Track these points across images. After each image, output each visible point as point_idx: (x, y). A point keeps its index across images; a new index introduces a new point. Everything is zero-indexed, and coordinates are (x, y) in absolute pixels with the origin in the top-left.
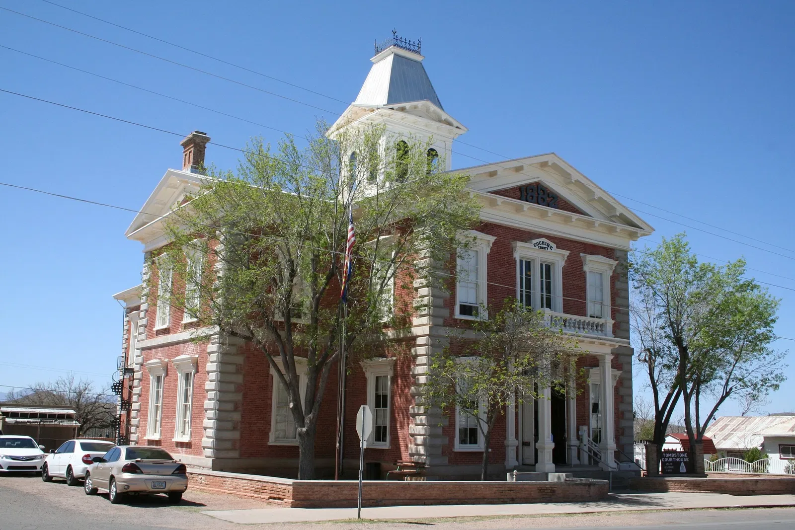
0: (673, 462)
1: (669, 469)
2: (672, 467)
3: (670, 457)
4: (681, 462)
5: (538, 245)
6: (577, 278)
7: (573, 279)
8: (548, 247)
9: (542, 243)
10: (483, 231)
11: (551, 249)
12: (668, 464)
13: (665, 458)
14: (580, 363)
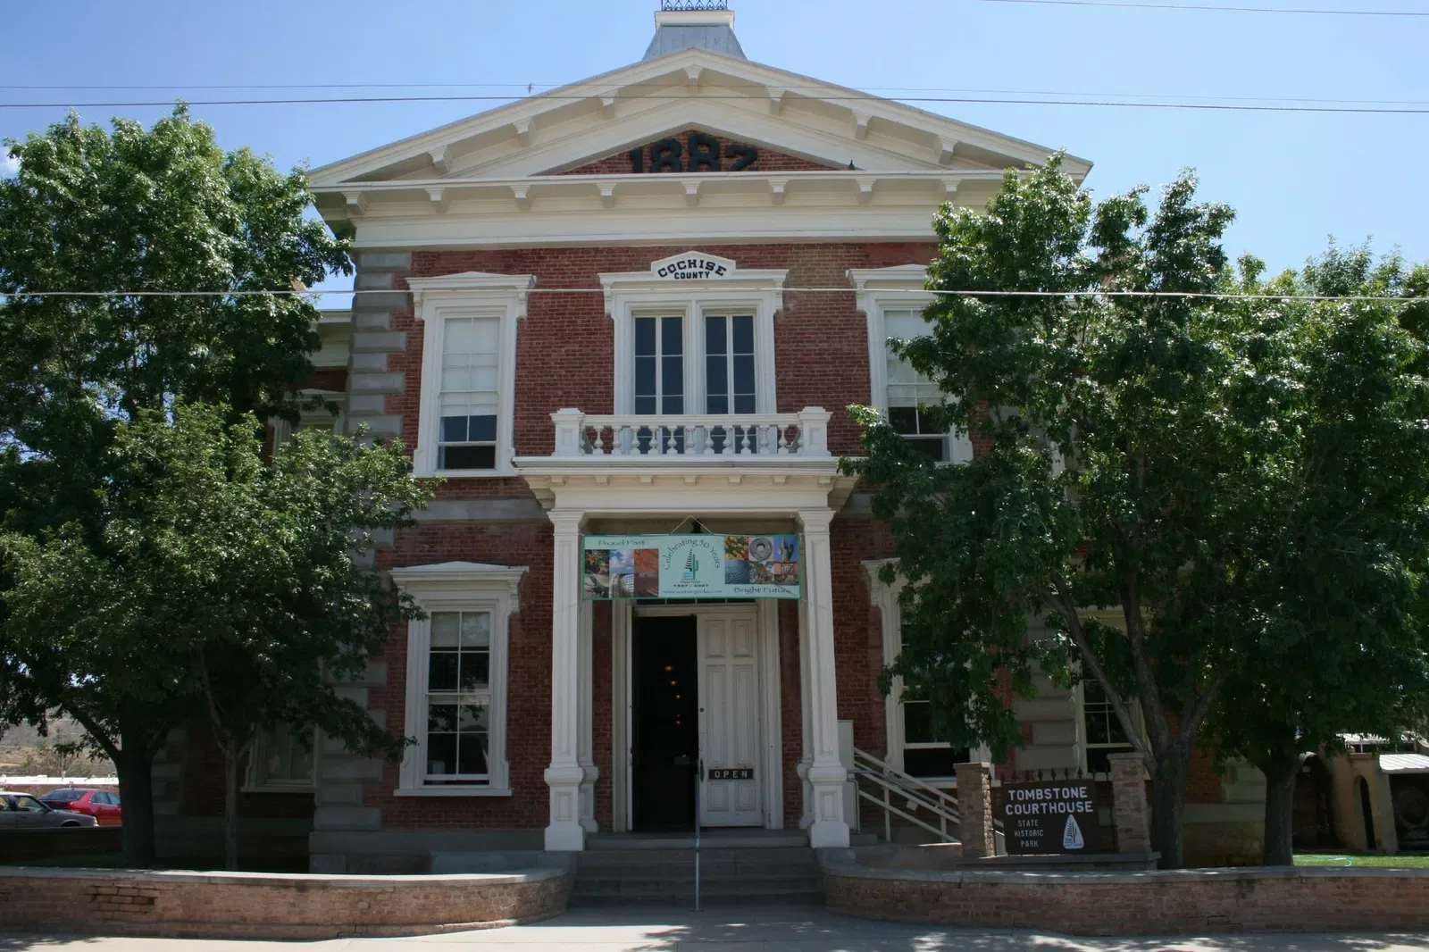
0: (1040, 816)
1: (1029, 838)
2: (1040, 833)
3: (1031, 801)
4: (1067, 814)
5: (671, 272)
6: (835, 333)
7: (817, 338)
8: (707, 271)
9: (687, 264)
10: (508, 269)
11: (722, 274)
12: (1026, 823)
13: (1013, 803)
14: (849, 552)
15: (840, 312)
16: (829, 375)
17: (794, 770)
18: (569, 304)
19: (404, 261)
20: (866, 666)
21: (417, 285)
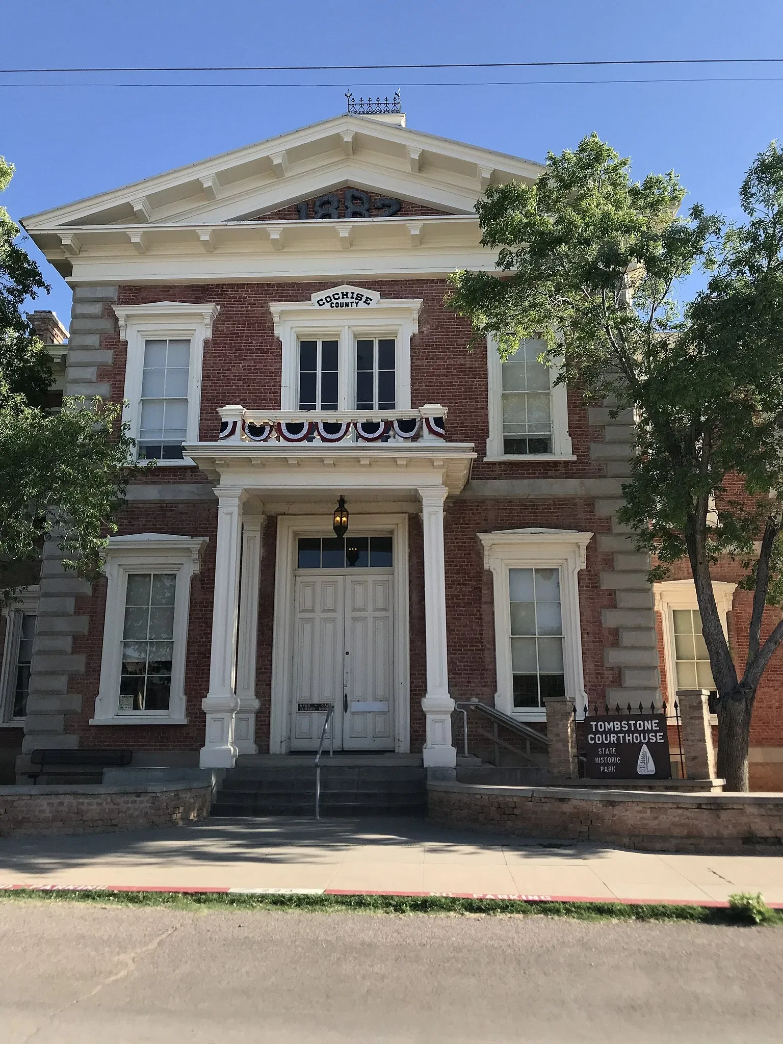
0: (617, 745)
1: (607, 764)
2: (617, 760)
3: (610, 732)
4: (641, 744)
5: (328, 302)
6: (460, 351)
7: (446, 355)
8: (357, 301)
9: (341, 296)
10: (197, 301)
11: (369, 304)
12: (605, 751)
13: (595, 733)
14: (466, 526)
15: (465, 334)
16: (455, 385)
17: (419, 703)
18: (246, 328)
19: (112, 293)
20: (480, 619)
21: (121, 311)
